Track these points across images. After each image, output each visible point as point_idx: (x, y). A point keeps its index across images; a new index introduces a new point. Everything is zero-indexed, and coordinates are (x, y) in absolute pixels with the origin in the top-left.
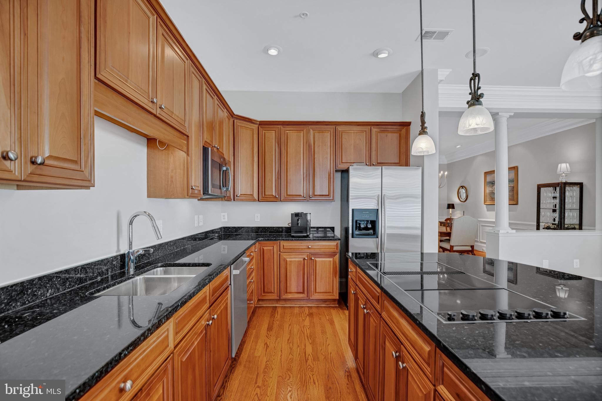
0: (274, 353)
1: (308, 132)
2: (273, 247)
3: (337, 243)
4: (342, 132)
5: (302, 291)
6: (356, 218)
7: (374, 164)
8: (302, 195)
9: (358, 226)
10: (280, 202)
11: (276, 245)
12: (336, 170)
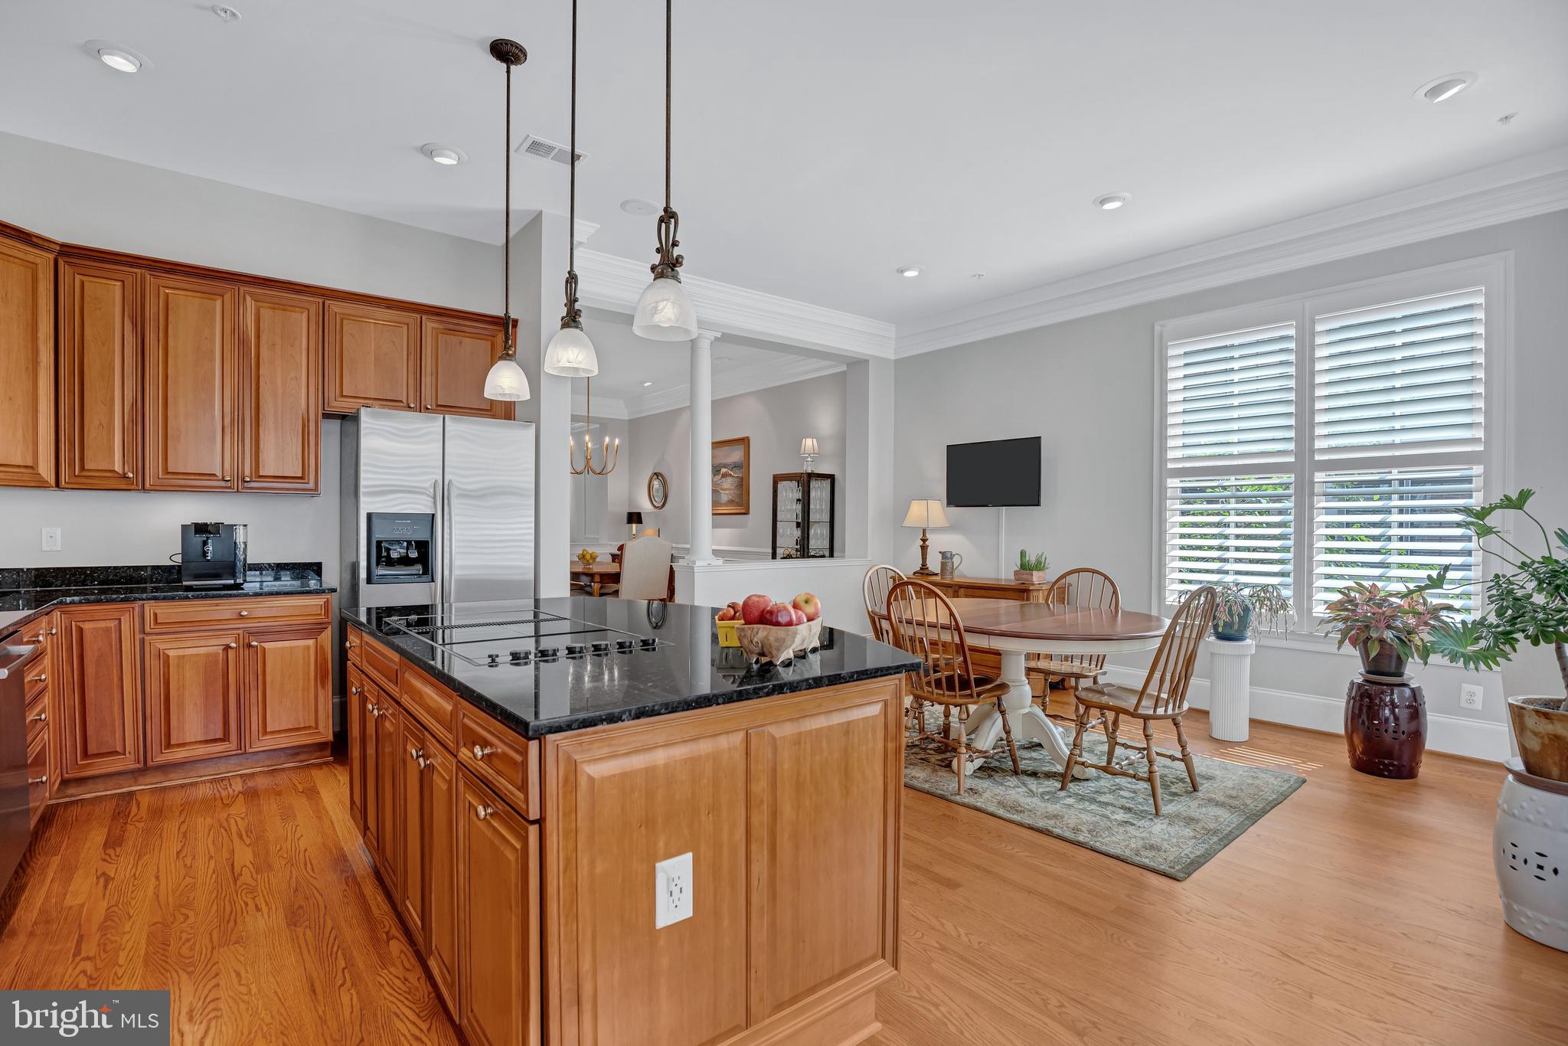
0: (133, 885)
1: (238, 303)
2: (117, 622)
3: (325, 600)
4: (344, 317)
5: (219, 735)
6: (377, 536)
7: (430, 407)
8: (219, 474)
9: (384, 554)
10: (142, 495)
11: (127, 614)
12: (323, 414)
